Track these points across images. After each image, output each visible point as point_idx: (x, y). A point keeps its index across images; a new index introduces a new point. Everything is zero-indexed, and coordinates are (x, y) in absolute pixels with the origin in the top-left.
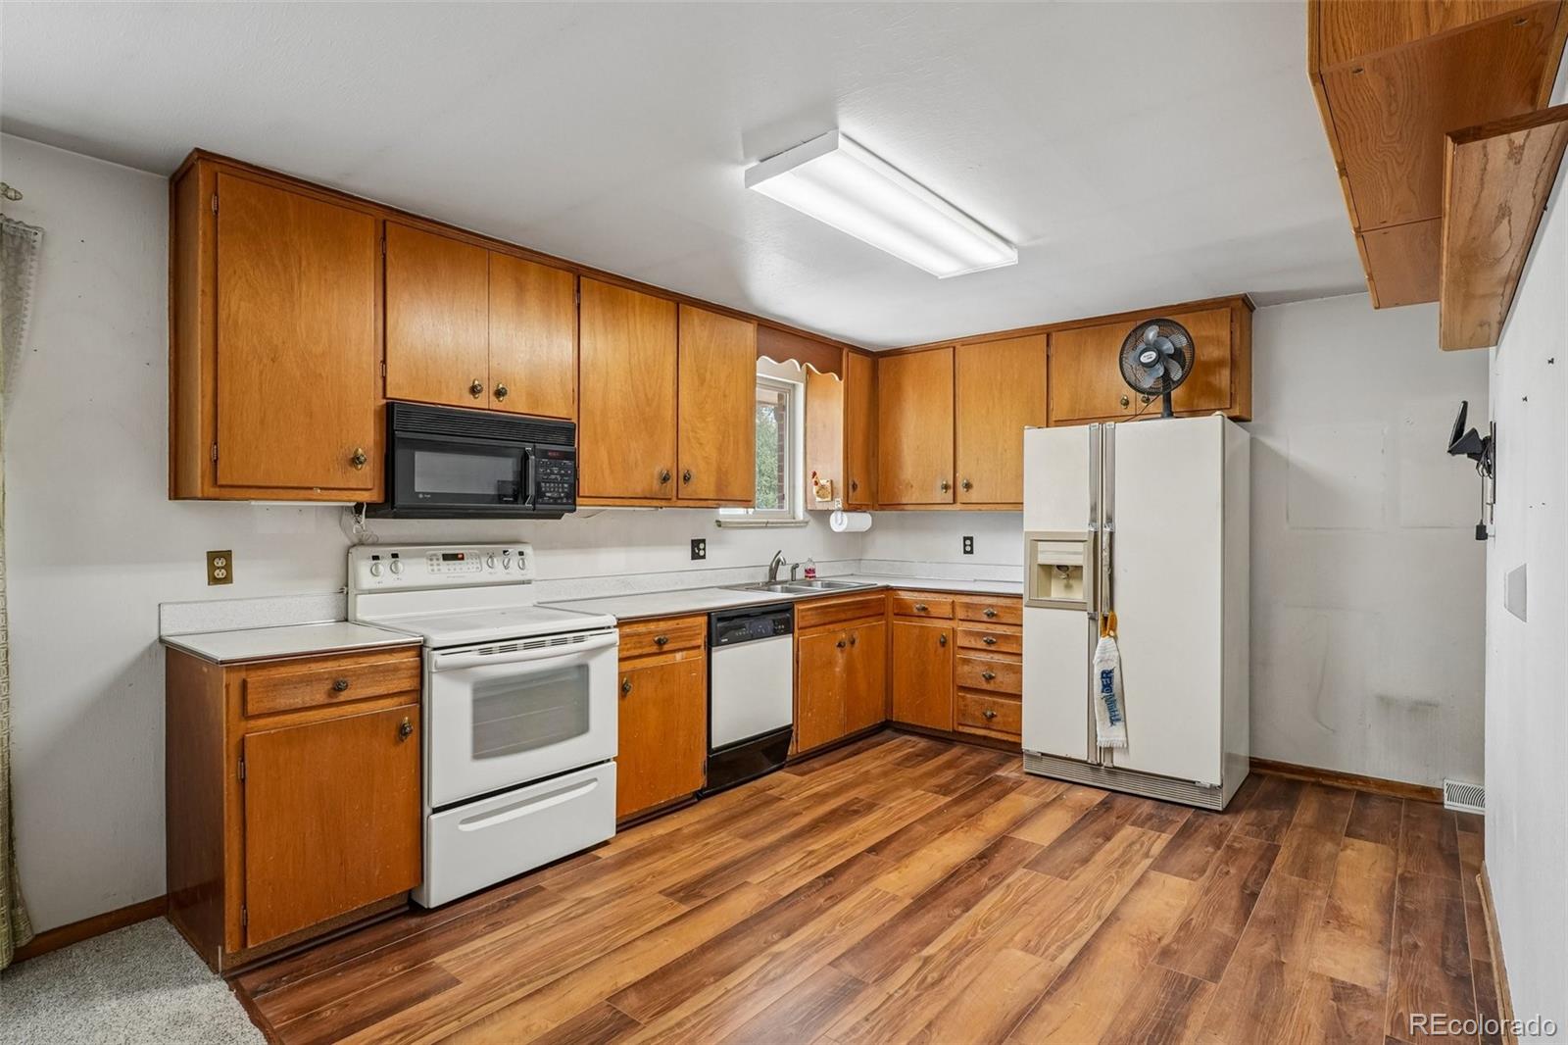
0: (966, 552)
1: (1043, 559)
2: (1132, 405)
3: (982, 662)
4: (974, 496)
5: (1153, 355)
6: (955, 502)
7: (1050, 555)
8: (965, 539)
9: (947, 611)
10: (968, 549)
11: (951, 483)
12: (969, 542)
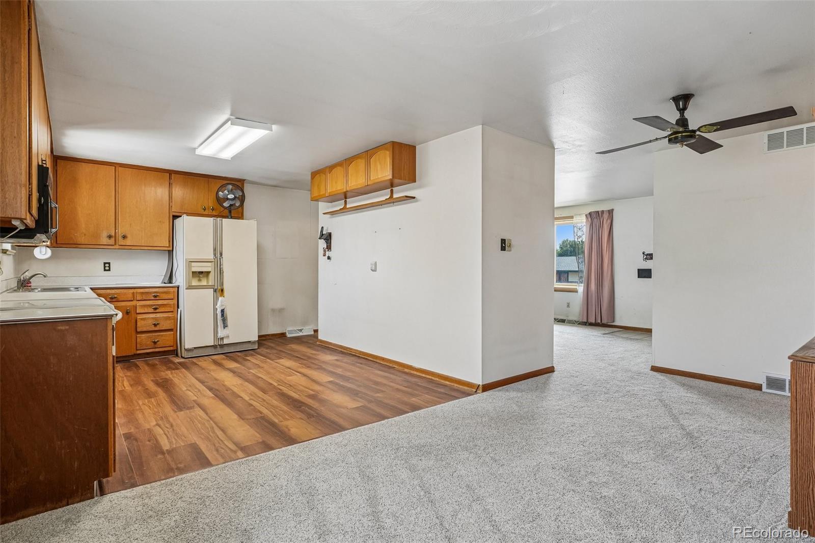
0: (105, 270)
1: (194, 269)
2: (207, 210)
4: (128, 242)
5: (233, 196)
6: (115, 244)
7: (197, 268)
8: (105, 264)
10: (107, 268)
11: (113, 234)
12: (107, 265)
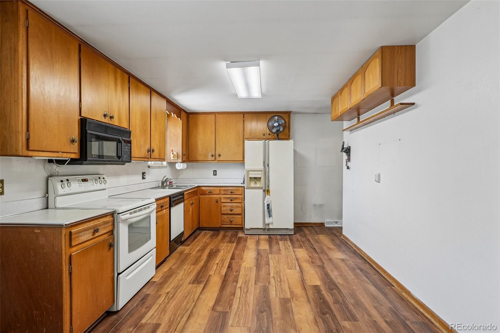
0: (214, 175)
1: (251, 176)
2: (265, 136)
3: (230, 206)
4: (221, 158)
5: (277, 124)
6: (215, 160)
7: (252, 175)
8: (214, 171)
9: (218, 192)
10: (215, 174)
11: (214, 154)
12: (215, 172)
